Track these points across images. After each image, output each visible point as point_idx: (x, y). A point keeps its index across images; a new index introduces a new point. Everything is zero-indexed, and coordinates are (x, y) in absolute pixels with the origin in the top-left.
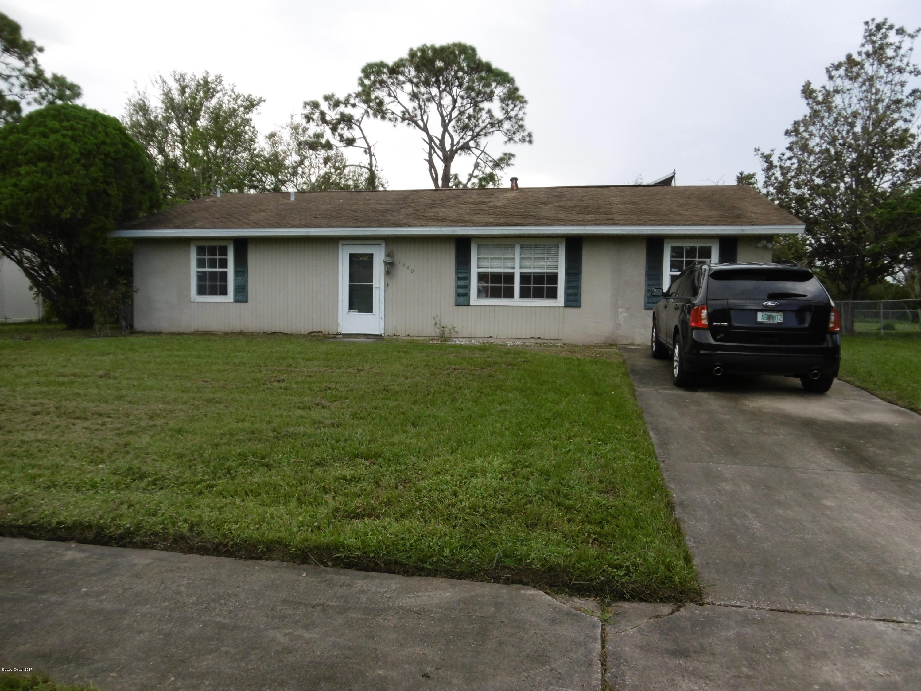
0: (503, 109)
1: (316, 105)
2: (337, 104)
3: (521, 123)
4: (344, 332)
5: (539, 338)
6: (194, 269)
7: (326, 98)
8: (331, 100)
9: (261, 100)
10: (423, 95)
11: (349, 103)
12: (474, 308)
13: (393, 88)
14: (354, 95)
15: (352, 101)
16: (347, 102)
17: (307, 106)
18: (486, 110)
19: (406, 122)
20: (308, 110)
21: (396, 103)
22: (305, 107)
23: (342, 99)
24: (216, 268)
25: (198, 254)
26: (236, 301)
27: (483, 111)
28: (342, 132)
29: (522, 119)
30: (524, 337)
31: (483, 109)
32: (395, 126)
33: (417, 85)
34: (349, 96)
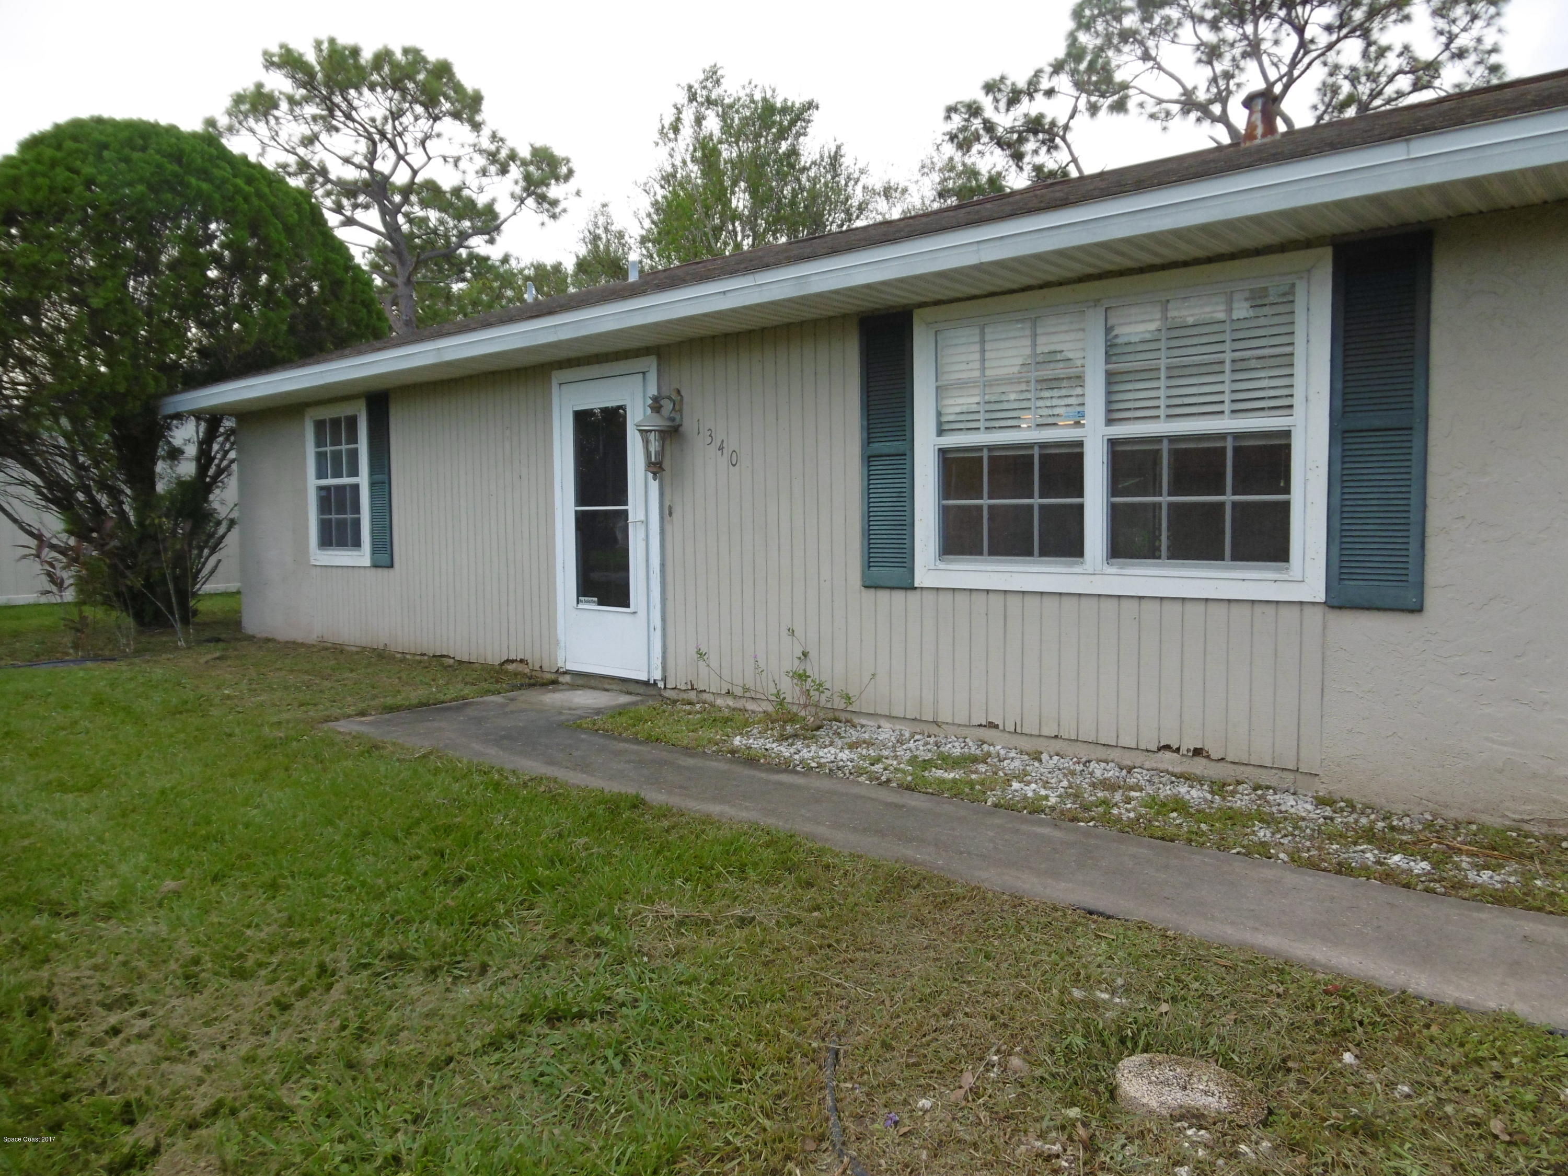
0: (1441, 33)
1: (974, 110)
2: (1014, 99)
3: (1494, 59)
4: (570, 667)
5: (1197, 752)
6: (313, 482)
7: (990, 88)
8: (1000, 90)
9: (810, 105)
10: (1232, 45)
11: (1036, 91)
12: (929, 597)
13: (1151, 43)
14: (1049, 70)
15: (1045, 84)
16: (1032, 89)
17: (953, 115)
18: (1398, 48)
19: (1194, 115)
20: (957, 121)
21: (1156, 71)
22: (948, 118)
23: (1022, 84)
24: (342, 476)
25: (320, 442)
26: (375, 565)
27: (1388, 54)
28: (1038, 160)
29: (1495, 50)
30: (1128, 740)
31: (1388, 48)
32: (1165, 129)
33: (1214, 25)
34: (1038, 73)
